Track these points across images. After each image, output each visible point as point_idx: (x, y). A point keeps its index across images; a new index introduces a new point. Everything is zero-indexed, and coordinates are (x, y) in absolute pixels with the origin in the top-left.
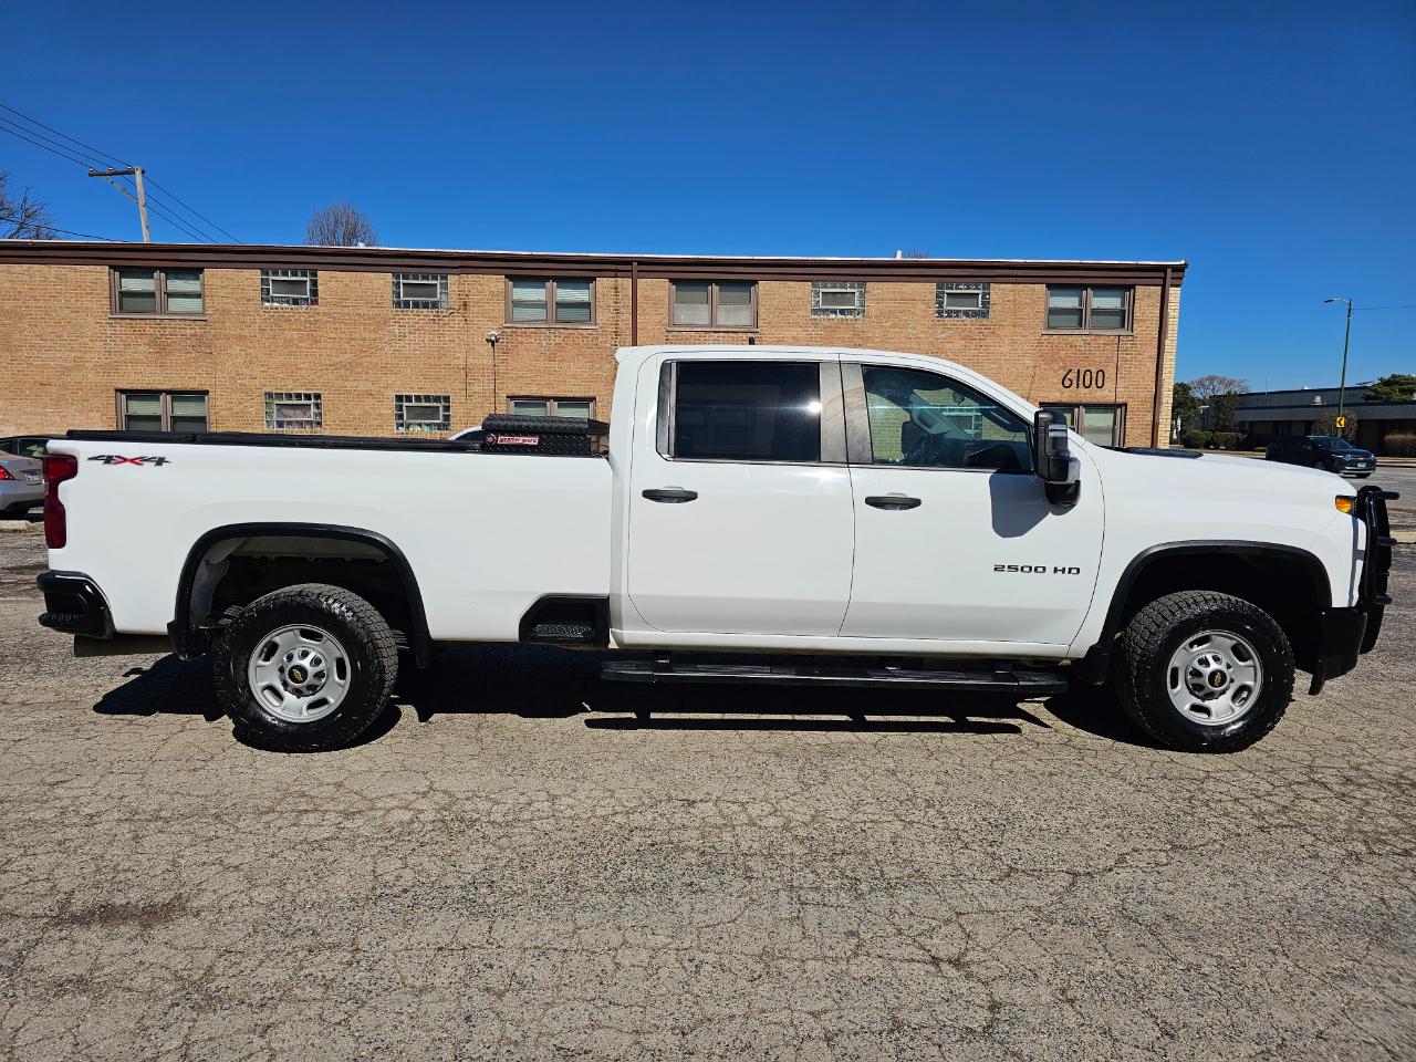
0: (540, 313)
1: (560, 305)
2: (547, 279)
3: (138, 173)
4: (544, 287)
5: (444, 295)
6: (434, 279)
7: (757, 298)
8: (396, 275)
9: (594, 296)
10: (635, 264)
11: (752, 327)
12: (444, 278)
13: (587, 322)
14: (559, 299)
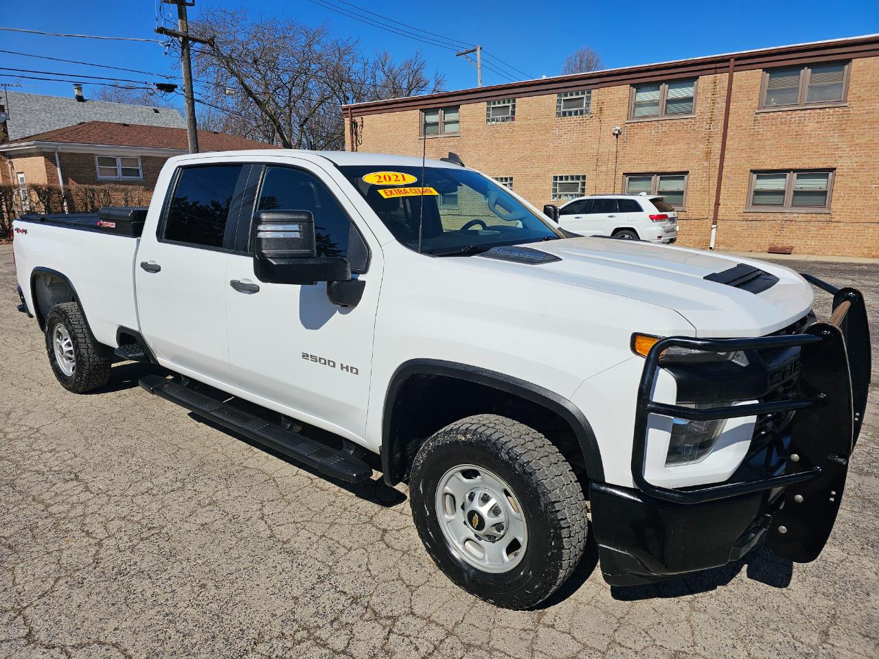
0: (655, 110)
1: (669, 102)
2: (661, 82)
3: (479, 49)
4: (659, 89)
5: (588, 104)
6: (583, 93)
7: (849, 75)
8: (559, 95)
9: (696, 93)
10: (732, 60)
11: (840, 102)
12: (590, 92)
13: (690, 113)
14: (670, 97)
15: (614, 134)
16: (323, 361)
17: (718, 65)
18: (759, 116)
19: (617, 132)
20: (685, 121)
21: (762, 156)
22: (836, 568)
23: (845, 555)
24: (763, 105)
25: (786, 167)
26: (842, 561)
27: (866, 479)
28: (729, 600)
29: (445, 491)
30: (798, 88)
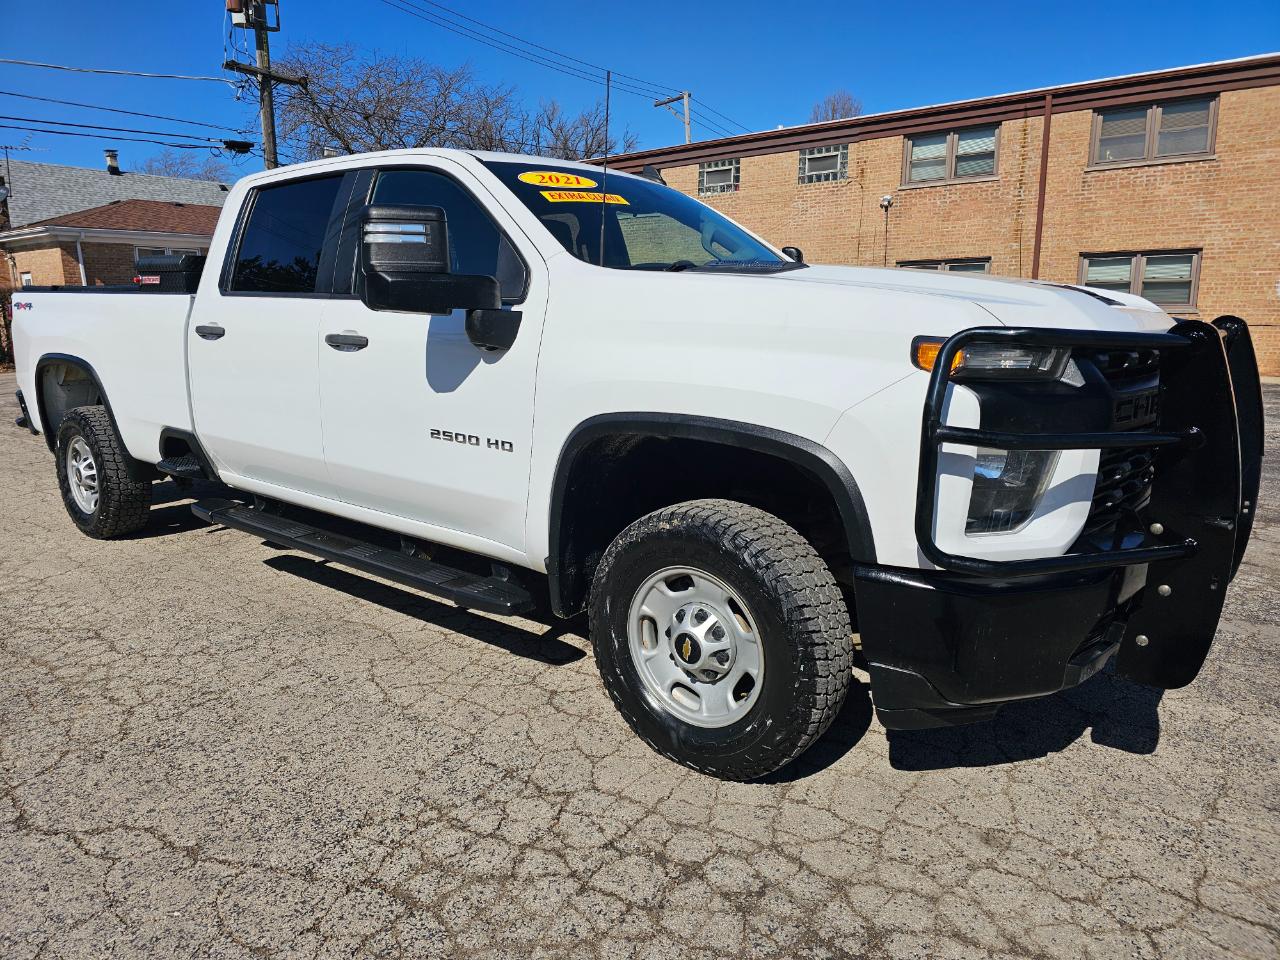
0: (941, 171)
1: (960, 159)
2: (947, 132)
3: (686, 97)
4: (945, 142)
5: (844, 165)
6: (836, 149)
7: (1216, 114)
8: (802, 151)
9: (999, 144)
10: (1049, 98)
11: (1206, 154)
12: (846, 148)
13: (991, 174)
14: (961, 152)
15: (882, 206)
16: (461, 438)
17: (1029, 105)
18: (1089, 176)
19: (886, 203)
20: (984, 186)
21: (1095, 233)
22: (1224, 730)
23: (1237, 714)
24: (1095, 162)
25: (1130, 248)
26: (1232, 722)
27: (1264, 627)
28: (1066, 769)
29: (641, 613)
30: (1145, 135)
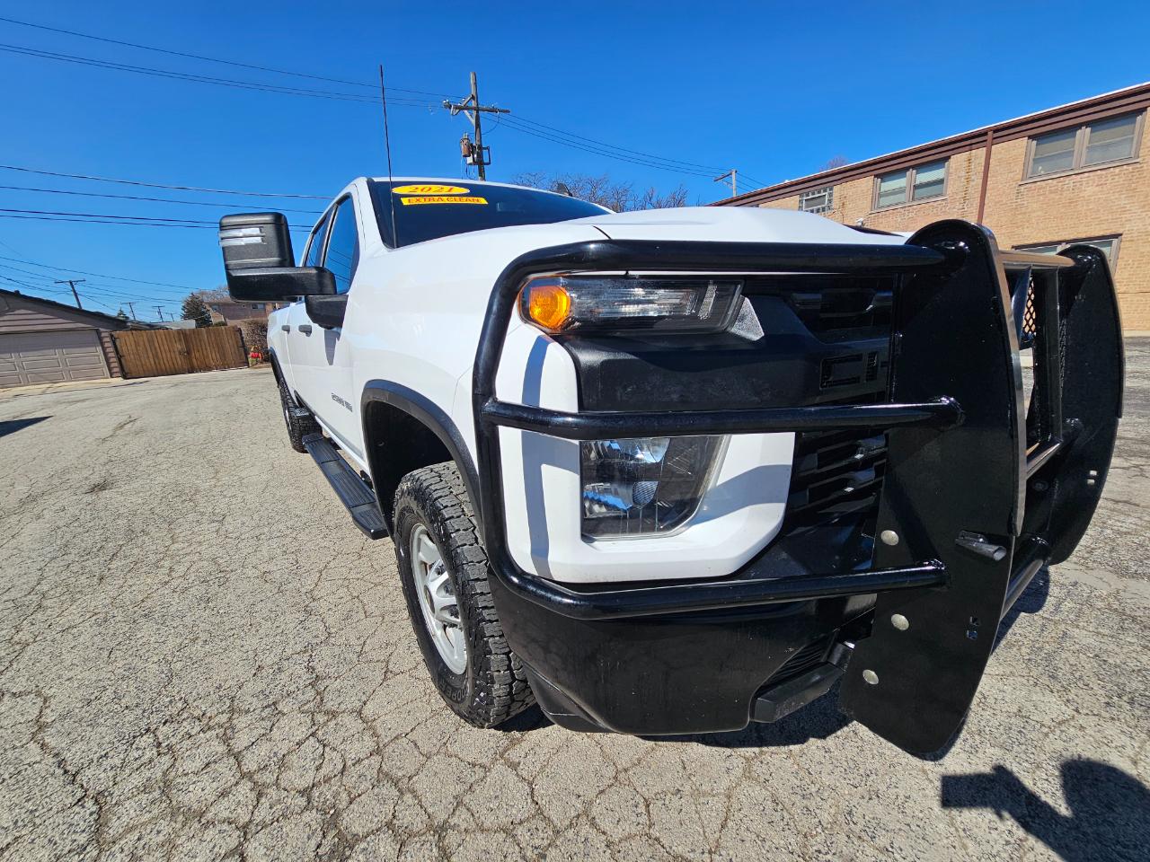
0: (902, 197)
1: (916, 187)
2: (907, 169)
3: (734, 173)
4: (905, 176)
5: (830, 201)
6: (825, 191)
7: (1142, 126)
8: (801, 195)
9: (948, 173)
10: (990, 133)
11: (1131, 161)
12: (831, 189)
13: (941, 195)
14: (918, 182)
16: (339, 400)
17: (974, 141)
18: (1022, 188)
19: (859, 223)
20: (935, 204)
21: (1026, 230)
24: (1029, 178)
25: (1056, 239)
29: (419, 559)
30: (1073, 151)
